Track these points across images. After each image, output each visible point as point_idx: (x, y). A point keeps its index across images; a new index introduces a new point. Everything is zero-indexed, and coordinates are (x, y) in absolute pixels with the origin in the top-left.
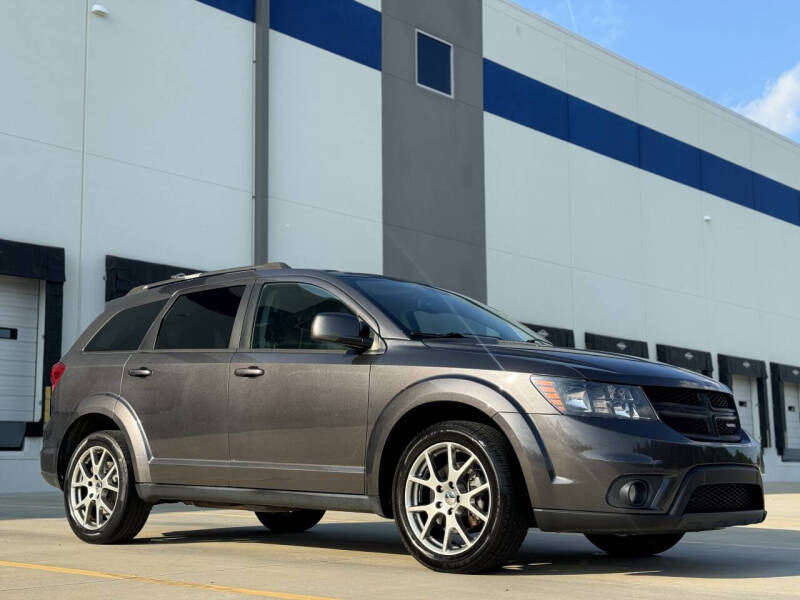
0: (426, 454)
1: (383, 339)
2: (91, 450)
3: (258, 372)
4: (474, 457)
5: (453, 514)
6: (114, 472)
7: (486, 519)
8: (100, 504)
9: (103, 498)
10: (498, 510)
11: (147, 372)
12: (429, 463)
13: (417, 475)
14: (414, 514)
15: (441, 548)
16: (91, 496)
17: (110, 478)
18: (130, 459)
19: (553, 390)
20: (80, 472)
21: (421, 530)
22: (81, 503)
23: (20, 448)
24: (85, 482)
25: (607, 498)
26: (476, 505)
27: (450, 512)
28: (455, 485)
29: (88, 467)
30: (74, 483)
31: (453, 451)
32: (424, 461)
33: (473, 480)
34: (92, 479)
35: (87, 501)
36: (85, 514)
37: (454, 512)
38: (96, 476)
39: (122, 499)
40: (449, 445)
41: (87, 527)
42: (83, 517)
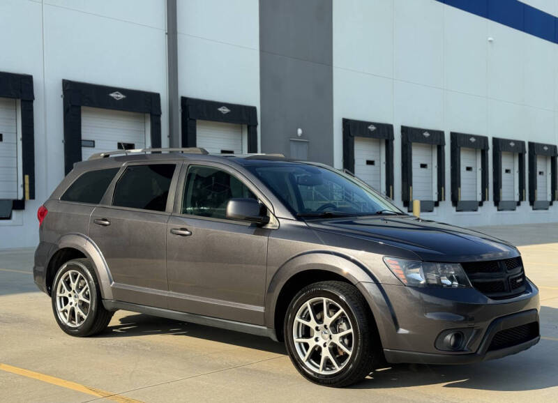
0: (308, 303)
1: (277, 218)
2: (70, 272)
3: (187, 233)
4: (342, 310)
5: (327, 347)
6: (87, 289)
7: (350, 353)
8: (78, 310)
9: (79, 306)
10: (359, 348)
11: (107, 223)
12: (310, 309)
13: (301, 318)
14: (300, 344)
15: (318, 368)
16: (71, 304)
17: (84, 293)
18: (97, 281)
19: (399, 267)
20: (62, 286)
21: (304, 355)
22: (64, 308)
23: (9, 218)
24: (66, 294)
25: (435, 343)
26: (343, 343)
27: (325, 345)
28: (328, 327)
29: (68, 283)
30: (58, 294)
31: (327, 303)
32: (307, 308)
33: (341, 324)
34: (71, 292)
35: (68, 307)
36: (67, 315)
37: (328, 345)
38: (74, 291)
39: (93, 309)
40: (325, 300)
41: (69, 324)
42: (66, 317)
